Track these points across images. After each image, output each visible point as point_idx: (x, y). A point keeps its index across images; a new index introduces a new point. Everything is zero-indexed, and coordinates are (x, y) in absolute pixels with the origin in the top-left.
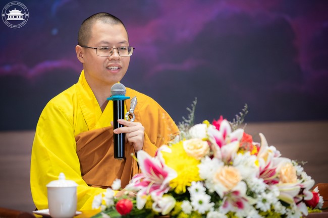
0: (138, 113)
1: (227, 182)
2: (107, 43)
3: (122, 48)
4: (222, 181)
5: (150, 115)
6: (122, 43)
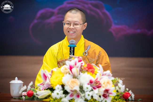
0: (89, 52)
1: (71, 86)
2: (69, 21)
3: (76, 24)
4: (69, 85)
5: (95, 53)
6: (76, 22)
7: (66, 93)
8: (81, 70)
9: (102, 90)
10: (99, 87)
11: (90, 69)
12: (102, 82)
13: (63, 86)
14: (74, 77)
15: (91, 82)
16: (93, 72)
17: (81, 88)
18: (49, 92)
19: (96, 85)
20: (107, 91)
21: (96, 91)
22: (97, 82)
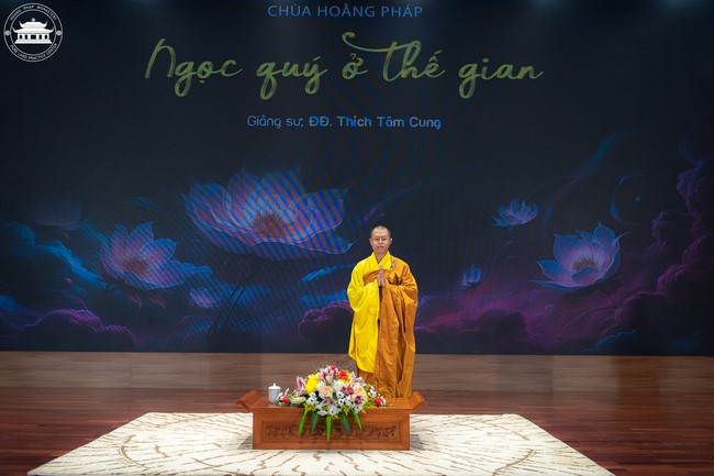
1: (325, 393)
4: (323, 392)
7: (320, 400)
8: (335, 378)
9: (354, 396)
10: (351, 393)
11: (343, 376)
12: (354, 388)
13: (317, 393)
14: (328, 384)
15: (344, 388)
16: (346, 379)
17: (334, 394)
18: (304, 398)
19: (348, 391)
20: (359, 397)
21: (348, 398)
22: (349, 389)
